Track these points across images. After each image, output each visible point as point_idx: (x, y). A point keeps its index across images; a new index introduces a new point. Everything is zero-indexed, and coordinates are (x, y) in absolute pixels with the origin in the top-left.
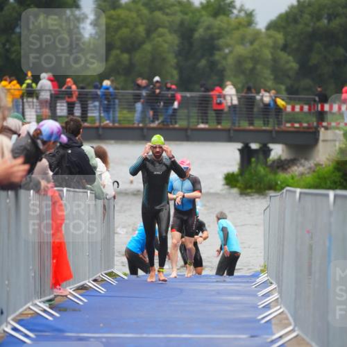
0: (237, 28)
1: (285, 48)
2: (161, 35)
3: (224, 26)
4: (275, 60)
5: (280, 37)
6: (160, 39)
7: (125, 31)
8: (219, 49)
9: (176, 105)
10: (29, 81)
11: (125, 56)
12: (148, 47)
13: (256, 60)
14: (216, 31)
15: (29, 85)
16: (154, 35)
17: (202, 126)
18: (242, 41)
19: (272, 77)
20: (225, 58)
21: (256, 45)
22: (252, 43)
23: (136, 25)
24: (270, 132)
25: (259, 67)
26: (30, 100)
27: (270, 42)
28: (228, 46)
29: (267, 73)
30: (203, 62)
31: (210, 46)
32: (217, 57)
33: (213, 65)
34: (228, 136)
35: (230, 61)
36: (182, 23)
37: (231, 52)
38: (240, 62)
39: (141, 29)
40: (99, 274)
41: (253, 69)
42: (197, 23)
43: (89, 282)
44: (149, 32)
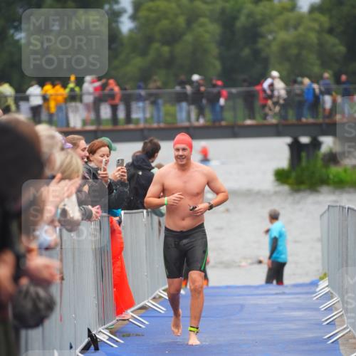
0: (280, 13)
1: (331, 31)
2: (202, 25)
3: (267, 11)
4: (321, 45)
5: (325, 20)
6: (201, 30)
7: (165, 23)
8: (262, 36)
9: (222, 101)
10: (71, 85)
11: (166, 49)
12: (189, 38)
13: (301, 45)
14: (259, 17)
15: (72, 90)
16: (195, 26)
17: (249, 122)
18: (286, 26)
19: (318, 62)
20: (268, 45)
21: (301, 30)
22: (296, 28)
23: (176, 16)
24: (320, 125)
25: (304, 53)
26: (73, 104)
27: (316, 26)
28: (271, 32)
29: (312, 58)
30: (246, 52)
31: (253, 33)
32: (261, 44)
33: (256, 53)
34: (277, 131)
35: (275, 48)
36: (223, 11)
37: (274, 39)
38: (284, 48)
39: (181, 20)
40: (157, 292)
41: (298, 55)
42: (239, 11)
43: (148, 302)
44: (190, 22)
